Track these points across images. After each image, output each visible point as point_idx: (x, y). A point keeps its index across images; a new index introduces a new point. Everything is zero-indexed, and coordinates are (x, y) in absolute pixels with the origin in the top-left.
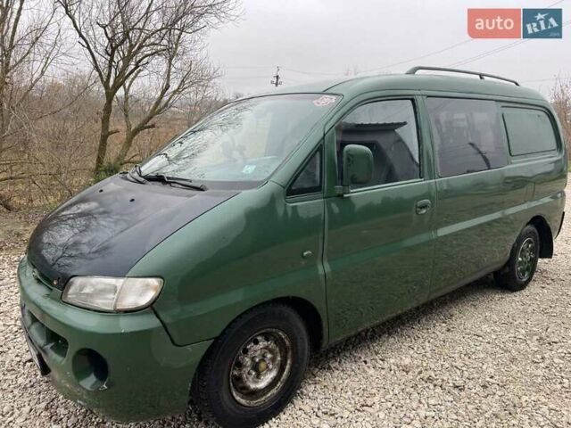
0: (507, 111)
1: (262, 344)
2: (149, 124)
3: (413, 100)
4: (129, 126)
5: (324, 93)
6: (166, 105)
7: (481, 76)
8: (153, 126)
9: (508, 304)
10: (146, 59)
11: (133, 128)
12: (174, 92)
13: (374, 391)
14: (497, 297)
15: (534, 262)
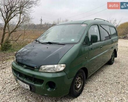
0: (110, 28)
1: (79, 78)
2: (15, 30)
3: (98, 25)
4: (9, 31)
5: (82, 23)
6: (19, 26)
7: (104, 20)
8: (16, 31)
9: (111, 67)
10: (17, 14)
11: (10, 32)
12: (21, 23)
13: (97, 86)
14: (109, 66)
15: (114, 58)
